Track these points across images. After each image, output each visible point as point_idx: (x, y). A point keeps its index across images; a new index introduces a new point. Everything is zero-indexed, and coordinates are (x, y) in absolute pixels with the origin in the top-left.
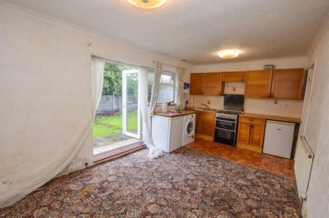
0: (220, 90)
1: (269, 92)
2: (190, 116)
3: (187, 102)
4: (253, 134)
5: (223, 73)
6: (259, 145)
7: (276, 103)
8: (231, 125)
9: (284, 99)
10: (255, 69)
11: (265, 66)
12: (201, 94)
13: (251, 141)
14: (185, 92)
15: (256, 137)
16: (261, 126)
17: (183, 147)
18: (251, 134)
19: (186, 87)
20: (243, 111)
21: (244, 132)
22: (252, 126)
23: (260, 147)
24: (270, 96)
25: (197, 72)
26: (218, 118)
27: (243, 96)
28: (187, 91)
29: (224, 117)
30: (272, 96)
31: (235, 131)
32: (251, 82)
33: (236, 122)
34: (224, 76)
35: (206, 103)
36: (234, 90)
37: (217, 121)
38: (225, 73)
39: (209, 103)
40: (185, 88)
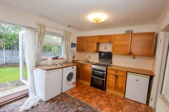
0: (96, 49)
1: (129, 50)
2: (71, 68)
3: (74, 57)
4: (118, 82)
5: (97, 36)
6: (122, 91)
7: (134, 59)
8: (102, 75)
9: (141, 56)
10: (119, 33)
11: (127, 31)
12: (84, 51)
13: (116, 88)
14: (73, 50)
15: (120, 85)
16: (123, 76)
17: (64, 93)
18: (116, 83)
19: (74, 46)
20: (112, 64)
21: (111, 80)
22: (117, 77)
23: (123, 93)
24: (130, 54)
25: (82, 36)
26: (93, 69)
27: (111, 53)
28: (74, 49)
29: (97, 69)
30: (131, 53)
31: (105, 79)
32: (116, 43)
33: (105, 73)
34: (98, 38)
35: (87, 58)
36: (106, 49)
37: (92, 71)
38: (99, 36)
39: (90, 58)
40: (72, 47)
